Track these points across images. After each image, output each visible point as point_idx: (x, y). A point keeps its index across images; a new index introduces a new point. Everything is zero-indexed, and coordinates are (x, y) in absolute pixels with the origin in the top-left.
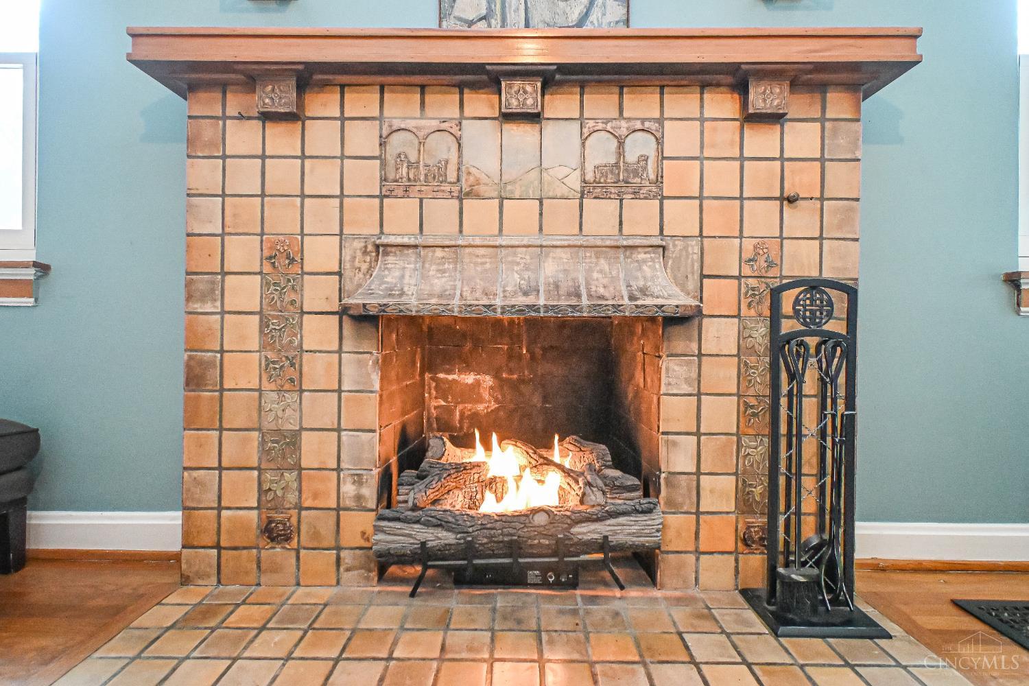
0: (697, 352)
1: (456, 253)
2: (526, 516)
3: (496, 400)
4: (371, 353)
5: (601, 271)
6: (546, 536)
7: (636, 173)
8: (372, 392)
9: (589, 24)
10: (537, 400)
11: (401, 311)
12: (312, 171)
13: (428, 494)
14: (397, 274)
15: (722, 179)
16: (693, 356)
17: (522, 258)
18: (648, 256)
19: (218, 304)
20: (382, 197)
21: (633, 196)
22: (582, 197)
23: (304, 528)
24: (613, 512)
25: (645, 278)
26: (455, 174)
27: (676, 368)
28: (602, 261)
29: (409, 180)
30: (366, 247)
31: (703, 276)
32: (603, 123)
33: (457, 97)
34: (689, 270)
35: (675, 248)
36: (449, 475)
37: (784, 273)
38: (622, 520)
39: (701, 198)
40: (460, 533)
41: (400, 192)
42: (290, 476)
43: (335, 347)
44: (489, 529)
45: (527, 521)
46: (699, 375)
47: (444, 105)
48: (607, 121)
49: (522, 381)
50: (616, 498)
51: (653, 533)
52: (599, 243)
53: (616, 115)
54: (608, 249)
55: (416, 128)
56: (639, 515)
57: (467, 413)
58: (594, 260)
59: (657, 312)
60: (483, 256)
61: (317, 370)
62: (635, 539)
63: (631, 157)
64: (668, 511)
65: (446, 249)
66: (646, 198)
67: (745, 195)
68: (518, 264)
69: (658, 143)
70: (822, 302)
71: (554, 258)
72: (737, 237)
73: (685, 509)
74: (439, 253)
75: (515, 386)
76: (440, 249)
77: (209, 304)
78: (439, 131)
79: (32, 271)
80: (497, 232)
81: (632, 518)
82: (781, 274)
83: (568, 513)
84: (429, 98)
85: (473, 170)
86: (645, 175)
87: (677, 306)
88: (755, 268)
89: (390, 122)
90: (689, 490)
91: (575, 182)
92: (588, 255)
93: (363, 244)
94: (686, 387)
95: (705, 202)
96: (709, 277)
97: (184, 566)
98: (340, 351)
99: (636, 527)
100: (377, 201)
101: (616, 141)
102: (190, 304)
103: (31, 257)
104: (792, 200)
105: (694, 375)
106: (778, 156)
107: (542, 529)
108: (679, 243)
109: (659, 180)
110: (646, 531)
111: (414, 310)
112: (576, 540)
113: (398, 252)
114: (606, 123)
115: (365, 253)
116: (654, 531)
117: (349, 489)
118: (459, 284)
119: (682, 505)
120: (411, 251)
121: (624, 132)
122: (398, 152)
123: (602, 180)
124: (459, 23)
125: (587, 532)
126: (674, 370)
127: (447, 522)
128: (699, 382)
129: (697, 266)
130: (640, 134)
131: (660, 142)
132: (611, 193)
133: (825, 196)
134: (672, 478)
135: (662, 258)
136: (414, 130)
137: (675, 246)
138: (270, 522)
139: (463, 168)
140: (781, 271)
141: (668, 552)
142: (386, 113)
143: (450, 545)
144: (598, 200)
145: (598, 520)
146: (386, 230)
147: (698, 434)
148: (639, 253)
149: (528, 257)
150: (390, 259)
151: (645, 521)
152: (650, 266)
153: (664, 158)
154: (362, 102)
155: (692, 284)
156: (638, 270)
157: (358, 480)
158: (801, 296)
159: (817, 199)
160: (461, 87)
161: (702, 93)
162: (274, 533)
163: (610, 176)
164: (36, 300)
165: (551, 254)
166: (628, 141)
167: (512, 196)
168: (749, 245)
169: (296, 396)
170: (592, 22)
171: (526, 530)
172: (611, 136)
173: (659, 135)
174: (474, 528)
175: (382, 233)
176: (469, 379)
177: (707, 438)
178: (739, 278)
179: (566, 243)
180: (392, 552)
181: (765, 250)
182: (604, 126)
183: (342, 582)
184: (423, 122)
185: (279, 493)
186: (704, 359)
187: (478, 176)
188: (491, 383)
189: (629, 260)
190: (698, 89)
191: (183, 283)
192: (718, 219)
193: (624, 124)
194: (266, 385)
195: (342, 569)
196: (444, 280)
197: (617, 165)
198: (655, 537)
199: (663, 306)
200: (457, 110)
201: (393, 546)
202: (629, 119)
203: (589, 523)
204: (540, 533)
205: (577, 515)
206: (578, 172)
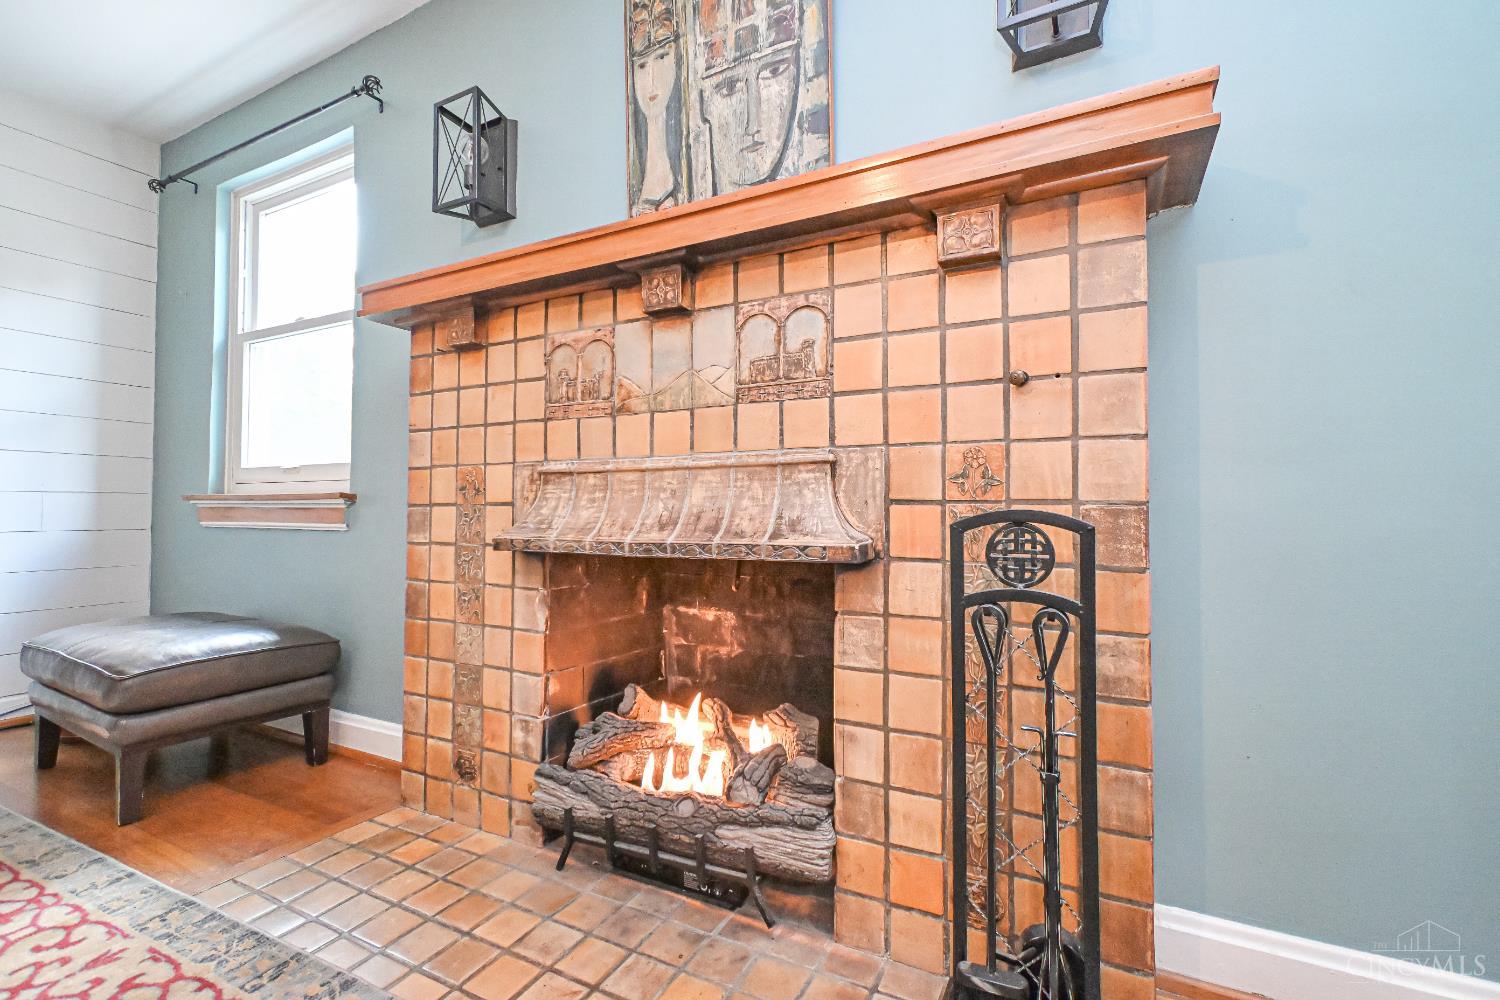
0: (881, 610)
1: (606, 479)
2: (672, 801)
3: (740, 645)
4: (537, 589)
5: (753, 498)
6: (688, 833)
7: (798, 364)
8: (537, 632)
9: (784, 172)
10: (785, 648)
11: (541, 548)
12: (493, 397)
13: (585, 754)
14: (553, 503)
15: (914, 360)
16: (876, 615)
17: (669, 483)
18: (812, 475)
19: (427, 535)
20: (546, 420)
21: (795, 396)
22: (737, 402)
23: (484, 770)
24: (767, 818)
25: (803, 506)
26: (608, 390)
27: (854, 631)
28: (756, 484)
29: (568, 399)
30: (532, 475)
31: (889, 502)
32: (759, 305)
33: (610, 300)
34: (869, 492)
35: (849, 463)
36: (616, 734)
37: (1013, 496)
38: (776, 831)
39: (885, 389)
40: (604, 807)
41: (560, 414)
42: (475, 712)
43: (509, 582)
44: (632, 809)
45: (670, 809)
46: (886, 643)
47: (599, 313)
48: (765, 301)
49: (768, 622)
50: (797, 798)
51: (813, 859)
52: (752, 460)
53: (776, 292)
54: (762, 469)
55: (575, 341)
56: (797, 829)
57: (710, 657)
58: (747, 483)
59: (800, 555)
60: (632, 482)
61: (496, 603)
62: (791, 862)
63: (794, 344)
64: (845, 832)
65: (598, 475)
66: (812, 397)
67: (948, 380)
68: (665, 490)
69: (827, 321)
70: (1034, 547)
71: (702, 482)
72: (938, 443)
73: (869, 834)
74: (592, 480)
75: (760, 628)
76: (592, 475)
77: (422, 536)
78: (594, 341)
79: (342, 501)
80: (648, 451)
81: (789, 833)
82: (1008, 497)
83: (715, 808)
84: (587, 306)
85: (625, 382)
86: (810, 366)
87: (824, 548)
88: (966, 486)
89: (553, 338)
90: (874, 807)
91: (728, 386)
92: (740, 476)
93: (529, 472)
94: (867, 658)
95: (891, 395)
96: (899, 502)
97: (403, 787)
98: (512, 586)
99: (792, 846)
100: (542, 424)
101: (775, 325)
102: (410, 535)
103: (346, 489)
104: (1022, 382)
105: (879, 643)
106: (999, 316)
107: (682, 822)
108: (857, 457)
109: (828, 372)
110: (803, 854)
111: (552, 546)
112: (719, 845)
113: (557, 480)
114: (763, 305)
115: (532, 481)
116: (814, 856)
117: (518, 735)
118: (603, 515)
119: (864, 828)
120: (567, 478)
121: (784, 312)
122: (560, 369)
123: (759, 379)
124: (647, 206)
125: (734, 838)
126: (851, 634)
127: (593, 791)
128: (886, 653)
129: (880, 487)
130: (804, 312)
131: (829, 321)
132: (769, 394)
133: (1081, 369)
134: (850, 786)
135: (829, 478)
136: (573, 343)
137: (850, 460)
138: (460, 758)
139: (616, 380)
140: (1008, 492)
141: (846, 891)
142: (551, 330)
143: (594, 819)
144: (754, 404)
145: (745, 825)
146: (550, 456)
147: (885, 728)
148: (800, 472)
149: (675, 482)
150: (550, 487)
151: (806, 839)
152: (813, 490)
153: (835, 340)
154: (531, 321)
155: (874, 512)
156: (796, 496)
157: (526, 729)
158: (999, 537)
159: (1066, 375)
160: (614, 288)
161: (884, 242)
162: (464, 771)
163: (767, 372)
164: (348, 526)
165: (700, 478)
166: (790, 323)
167: (663, 408)
168: (955, 453)
169: (479, 630)
170: (787, 169)
171: (666, 819)
172: (770, 320)
173: (827, 310)
174: (616, 805)
175: (546, 459)
176: (710, 615)
177: (899, 737)
178: (942, 503)
179: (712, 462)
180: (546, 813)
181: (981, 461)
182: (761, 308)
183: (513, 834)
184: (581, 334)
185: (467, 729)
186: (892, 620)
187: (630, 388)
188: (733, 622)
189: (789, 482)
190: (878, 238)
191: (406, 514)
192: (911, 418)
193: (784, 302)
194: (460, 619)
195: (513, 822)
196: (592, 510)
197: (776, 357)
198: (817, 865)
199: (806, 547)
200: (611, 314)
201: (547, 807)
202: (791, 295)
203: (738, 827)
204: (680, 826)
205: (725, 812)
206: (731, 373)
